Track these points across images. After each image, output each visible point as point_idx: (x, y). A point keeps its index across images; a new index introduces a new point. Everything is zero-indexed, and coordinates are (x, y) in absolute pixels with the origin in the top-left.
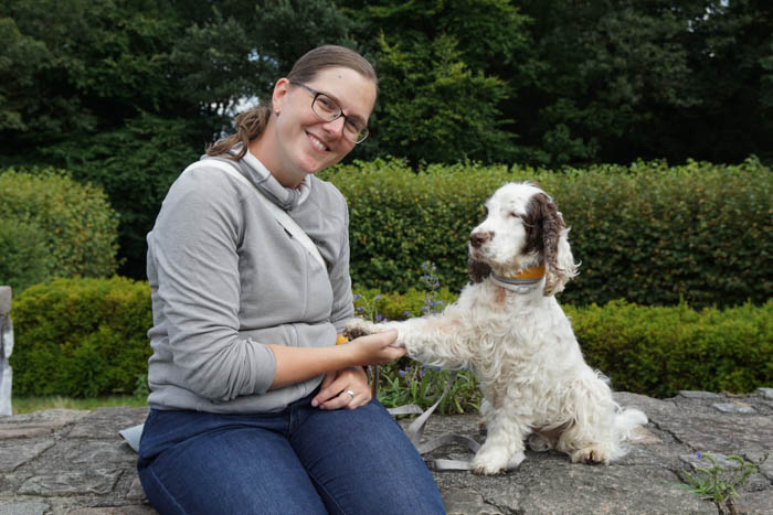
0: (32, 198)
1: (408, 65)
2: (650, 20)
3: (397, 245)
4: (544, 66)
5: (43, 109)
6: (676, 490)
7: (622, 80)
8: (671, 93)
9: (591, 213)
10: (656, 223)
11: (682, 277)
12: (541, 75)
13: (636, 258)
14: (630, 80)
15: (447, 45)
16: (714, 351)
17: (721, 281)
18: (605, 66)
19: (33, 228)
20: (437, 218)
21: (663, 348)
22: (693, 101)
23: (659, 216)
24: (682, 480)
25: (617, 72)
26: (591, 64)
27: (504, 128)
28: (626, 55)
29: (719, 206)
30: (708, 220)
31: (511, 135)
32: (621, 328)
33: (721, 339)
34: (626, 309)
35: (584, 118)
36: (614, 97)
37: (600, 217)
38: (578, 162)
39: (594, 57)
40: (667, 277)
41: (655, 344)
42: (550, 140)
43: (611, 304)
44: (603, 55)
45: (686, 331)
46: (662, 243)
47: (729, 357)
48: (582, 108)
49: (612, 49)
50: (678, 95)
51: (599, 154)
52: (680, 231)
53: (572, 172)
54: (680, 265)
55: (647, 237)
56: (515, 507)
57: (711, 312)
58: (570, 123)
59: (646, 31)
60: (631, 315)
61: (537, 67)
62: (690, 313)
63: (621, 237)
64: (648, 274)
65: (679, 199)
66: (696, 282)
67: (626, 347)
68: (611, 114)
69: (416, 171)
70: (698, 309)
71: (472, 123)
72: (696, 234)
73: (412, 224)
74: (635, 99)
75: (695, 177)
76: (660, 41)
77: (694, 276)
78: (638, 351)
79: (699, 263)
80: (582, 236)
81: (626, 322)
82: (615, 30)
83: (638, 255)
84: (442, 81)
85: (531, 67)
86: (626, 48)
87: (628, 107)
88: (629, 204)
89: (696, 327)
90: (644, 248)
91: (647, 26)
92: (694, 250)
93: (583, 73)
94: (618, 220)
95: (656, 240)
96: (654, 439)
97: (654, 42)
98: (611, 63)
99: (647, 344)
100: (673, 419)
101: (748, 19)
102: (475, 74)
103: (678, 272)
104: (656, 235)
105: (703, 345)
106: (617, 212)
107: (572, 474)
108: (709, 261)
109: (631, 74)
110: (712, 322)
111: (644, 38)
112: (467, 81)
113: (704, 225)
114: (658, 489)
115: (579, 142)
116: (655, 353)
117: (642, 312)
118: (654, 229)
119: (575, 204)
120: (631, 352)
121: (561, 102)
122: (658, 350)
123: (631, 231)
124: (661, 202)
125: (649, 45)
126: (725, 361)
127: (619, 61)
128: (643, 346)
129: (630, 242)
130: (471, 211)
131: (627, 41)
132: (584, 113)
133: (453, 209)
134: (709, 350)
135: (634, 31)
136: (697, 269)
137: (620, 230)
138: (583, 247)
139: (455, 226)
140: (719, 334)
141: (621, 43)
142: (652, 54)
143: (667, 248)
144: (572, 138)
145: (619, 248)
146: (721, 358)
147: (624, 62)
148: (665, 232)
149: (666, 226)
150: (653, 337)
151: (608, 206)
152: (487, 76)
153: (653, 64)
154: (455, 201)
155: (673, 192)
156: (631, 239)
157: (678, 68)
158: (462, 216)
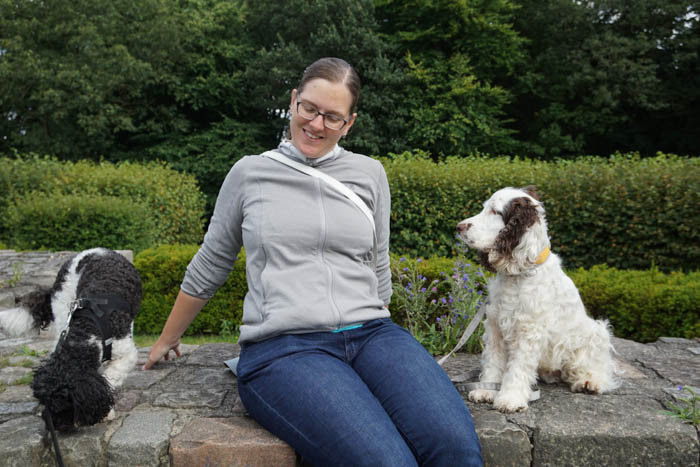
0: (142, 183)
1: (429, 78)
2: (625, 40)
3: (422, 220)
4: (539, 77)
5: (150, 116)
6: (661, 415)
7: (604, 88)
8: (643, 98)
9: (577, 195)
10: (631, 204)
11: (652, 247)
12: (537, 84)
13: (614, 232)
14: (610, 88)
15: (461, 62)
16: (680, 306)
17: (684, 249)
18: (588, 77)
19: (144, 206)
20: (453, 199)
21: (638, 304)
22: (662, 105)
23: (633, 198)
24: (665, 407)
25: (598, 82)
26: (577, 76)
27: (507, 126)
28: (606, 69)
29: (683, 190)
30: (674, 200)
31: (513, 131)
32: (604, 287)
33: (686, 297)
34: (608, 272)
35: (572, 119)
36: (597, 102)
37: (584, 198)
38: (566, 154)
39: (580, 70)
40: (640, 247)
41: (632, 301)
42: (544, 136)
43: (595, 268)
44: (587, 68)
45: (658, 290)
46: (636, 219)
47: (692, 311)
48: (571, 110)
49: (595, 64)
50: (649, 101)
51: (584, 148)
52: (651, 210)
53: (561, 162)
54: (650, 237)
55: (623, 215)
56: (532, 425)
57: (678, 275)
58: (561, 122)
59: (623, 49)
60: (612, 276)
61: (534, 78)
62: (661, 276)
63: (602, 215)
64: (623, 244)
65: (650, 184)
66: (663, 251)
67: (608, 302)
68: (594, 116)
69: (436, 160)
70: (667, 272)
71: (480, 126)
72: (664, 212)
73: (433, 203)
74: (614, 104)
75: (663, 167)
76: (634, 56)
77: (662, 245)
78: (618, 305)
79: (666, 236)
80: (569, 214)
81: (607, 282)
82: (598, 49)
83: (615, 228)
84: (457, 91)
85: (529, 78)
86: (606, 63)
87: (608, 110)
88: (608, 188)
89: (665, 287)
90: (621, 223)
91: (623, 45)
92: (662, 225)
93: (571, 83)
94: (599, 201)
95: (631, 217)
96: (641, 375)
97: (629, 58)
98: (594, 75)
99: (625, 300)
100: (655, 360)
102: (483, 85)
103: (648, 243)
104: (630, 213)
105: (671, 301)
106: (598, 195)
107: (577, 401)
108: (674, 234)
109: (611, 84)
110: (679, 283)
111: (621, 55)
112: (477, 90)
113: (670, 205)
114: (647, 414)
115: (568, 137)
116: (632, 308)
117: (621, 275)
118: (629, 208)
119: (564, 188)
120: (612, 306)
121: (554, 106)
122: (634, 305)
123: (610, 210)
124: (635, 186)
125: (625, 60)
126: (690, 315)
127: (600, 74)
128: (622, 302)
129: (609, 218)
130: (480, 193)
131: (607, 57)
132: (572, 114)
133: (466, 192)
134: (676, 305)
135: (613, 50)
136: (664, 241)
137: (600, 209)
138: (571, 222)
139: (468, 205)
140: (684, 293)
141: (602, 59)
142: (628, 68)
143: (640, 223)
144: (563, 134)
145: (600, 224)
146: (686, 312)
147: (605, 74)
148: (638, 210)
149: (639, 206)
150: (630, 295)
151: (591, 189)
152: (492, 86)
153: (628, 76)
154: (468, 185)
155: (645, 179)
156: (610, 216)
157: (649, 79)
158: (473, 197)
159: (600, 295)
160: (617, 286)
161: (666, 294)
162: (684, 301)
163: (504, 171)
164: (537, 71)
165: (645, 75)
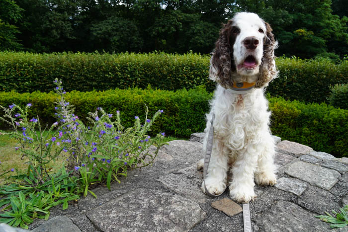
2: (60, 14)
4: (29, 24)
7: (54, 31)
8: (68, 35)
9: (53, 66)
10: (73, 68)
12: (29, 27)
14: (56, 31)
16: (108, 103)
18: (48, 26)
21: (92, 104)
22: (74, 37)
25: (52, 28)
26: (44, 25)
27: (19, 42)
28: (55, 24)
29: (89, 63)
30: (86, 67)
32: (79, 99)
33: (109, 100)
36: (52, 35)
37: (56, 67)
39: (45, 23)
41: (90, 103)
42: (35, 46)
43: (72, 92)
44: (48, 23)
48: (43, 37)
49: (50, 21)
50: (70, 36)
52: (79, 70)
54: (80, 80)
55: (70, 72)
58: (40, 41)
59: (60, 17)
61: (27, 24)
64: (71, 83)
65: (78, 62)
68: (52, 39)
71: (7, 39)
72: (83, 71)
74: (58, 36)
76: (64, 20)
77: (84, 82)
78: (85, 106)
83: (68, 77)
85: (25, 24)
86: (55, 22)
88: (64, 63)
90: (70, 75)
92: (83, 75)
93: (43, 28)
94: (61, 68)
95: (73, 73)
98: (50, 25)
99: (87, 103)
101: (85, 16)
108: (87, 78)
109: (57, 29)
111: (59, 19)
113: (86, 69)
115: (44, 47)
117: (84, 94)
118: (72, 70)
119: (48, 63)
120: (82, 106)
121: (37, 35)
122: (91, 105)
123: (65, 71)
124: (74, 62)
125: (61, 21)
126: (111, 106)
127: (53, 25)
128: (86, 104)
129: (66, 74)
130: (13, 66)
131: (54, 20)
132: (44, 39)
133: (7, 65)
134: (106, 103)
135: (56, 17)
136: (84, 81)
137: (63, 71)
138: (52, 75)
139: (8, 70)
140: (108, 99)
141: (53, 20)
142: (62, 24)
143: (76, 75)
144: (42, 45)
145: (63, 76)
146: (109, 106)
147: (54, 26)
148: (75, 71)
149: (75, 69)
150: (89, 101)
151: (58, 64)
152: (10, 25)
153: (62, 27)
154: (7, 62)
155: (76, 60)
156: (66, 73)
157: (69, 28)
158: (10, 67)
159: (77, 102)
160: (84, 98)
161: (102, 99)
162: (109, 101)
163: (22, 57)
164: (28, 22)
165: (68, 28)
